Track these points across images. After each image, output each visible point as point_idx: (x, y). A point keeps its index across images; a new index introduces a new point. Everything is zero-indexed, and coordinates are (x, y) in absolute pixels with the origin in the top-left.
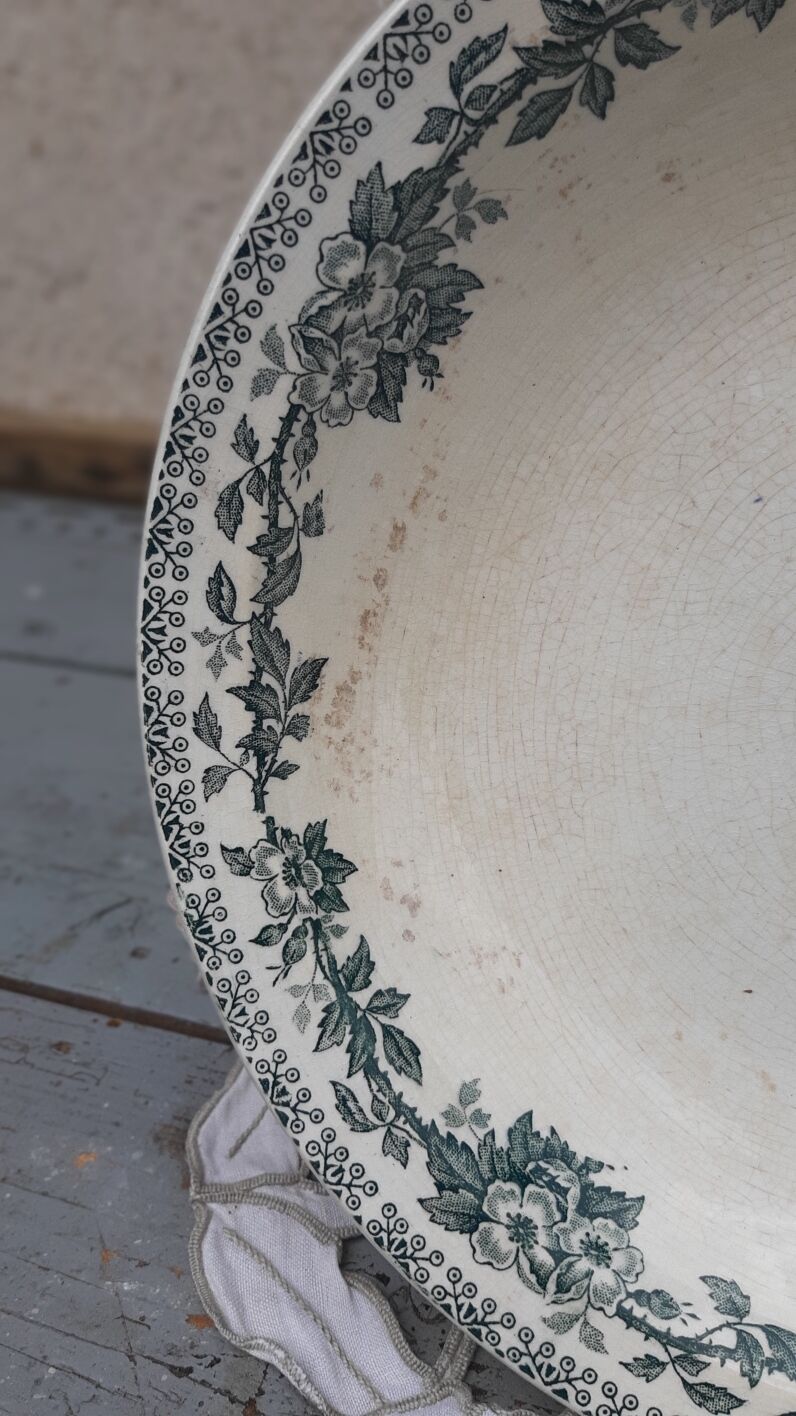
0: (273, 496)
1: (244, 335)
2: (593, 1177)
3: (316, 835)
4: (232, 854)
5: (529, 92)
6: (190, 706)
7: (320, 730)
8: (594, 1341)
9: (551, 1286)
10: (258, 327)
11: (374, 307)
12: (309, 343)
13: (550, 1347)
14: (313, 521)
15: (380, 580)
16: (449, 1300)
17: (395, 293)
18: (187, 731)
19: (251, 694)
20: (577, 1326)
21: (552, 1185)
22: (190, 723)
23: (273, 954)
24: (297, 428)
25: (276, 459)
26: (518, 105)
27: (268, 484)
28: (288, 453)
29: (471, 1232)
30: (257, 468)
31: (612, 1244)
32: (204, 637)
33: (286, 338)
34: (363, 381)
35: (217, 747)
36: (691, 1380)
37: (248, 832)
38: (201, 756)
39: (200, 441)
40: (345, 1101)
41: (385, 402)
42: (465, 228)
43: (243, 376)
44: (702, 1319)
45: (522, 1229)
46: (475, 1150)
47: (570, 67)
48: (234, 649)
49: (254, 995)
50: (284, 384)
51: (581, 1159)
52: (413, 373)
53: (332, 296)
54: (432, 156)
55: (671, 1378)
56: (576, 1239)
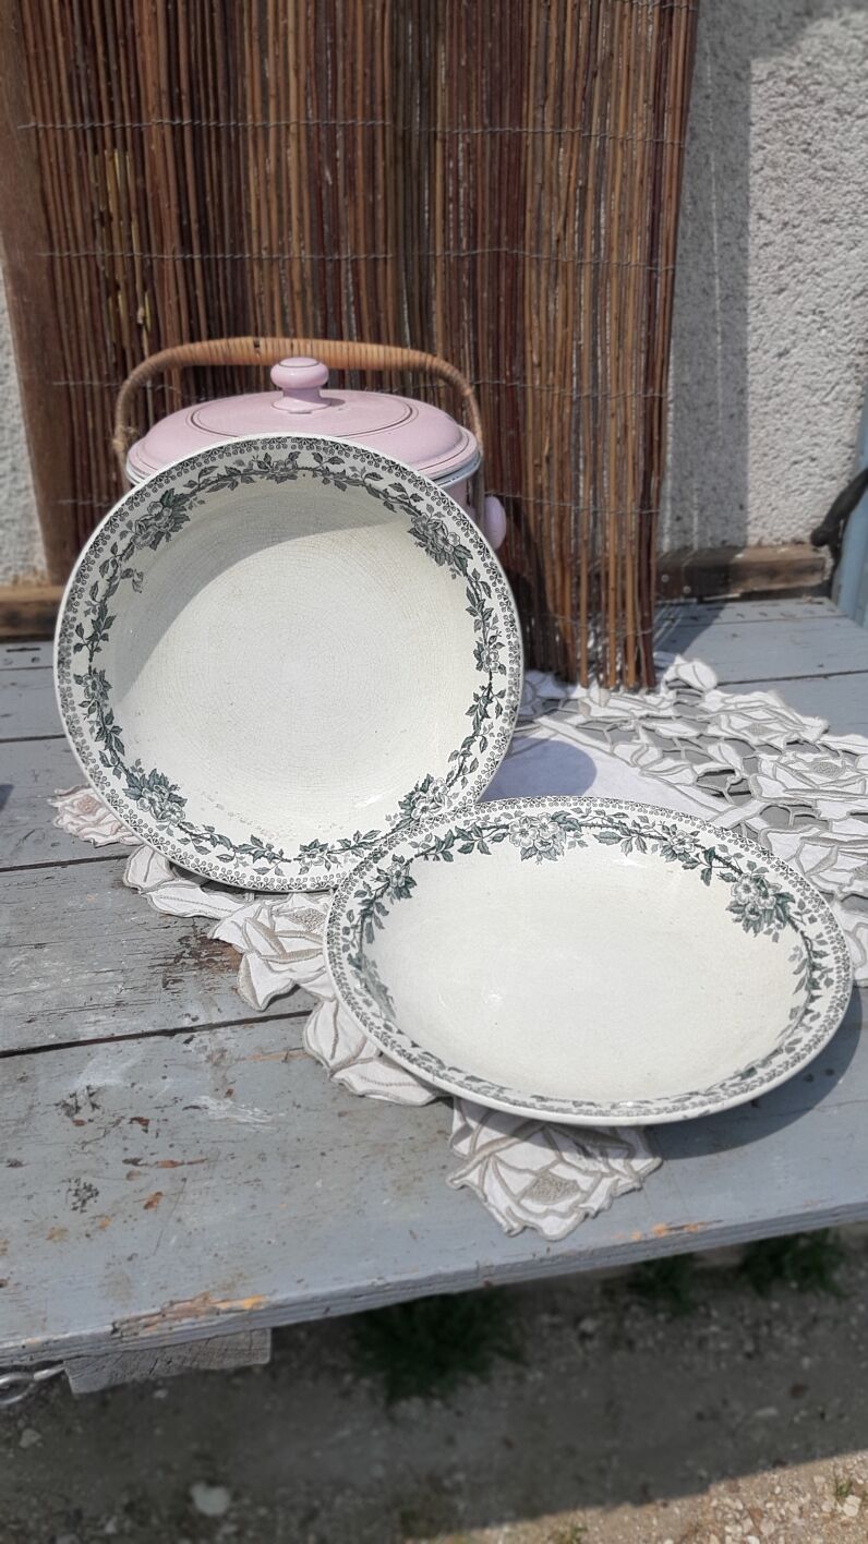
0: (201, 838)
1: (156, 835)
2: (419, 787)
3: (304, 849)
4: (302, 871)
5: (114, 748)
6: (256, 874)
7: (271, 842)
8: (456, 795)
9: (440, 804)
10: (155, 830)
11: (156, 799)
12: (162, 818)
14: (210, 829)
15: (232, 815)
17: (154, 793)
18: (263, 877)
19: (256, 857)
20: (451, 799)
21: (417, 799)
22: (260, 875)
23: (334, 865)
24: (183, 826)
25: (191, 834)
26: (117, 751)
27: (198, 838)
28: (191, 831)
30: (193, 840)
31: (435, 785)
32: (236, 866)
33: (160, 824)
34: (175, 806)
35: (269, 869)
36: (469, 770)
37: (298, 866)
38: (271, 875)
39: (182, 853)
41: (181, 802)
42: (141, 770)
43: (167, 838)
44: (456, 763)
45: (424, 810)
46: (402, 819)
47: (111, 737)
48: (242, 858)
50: (171, 827)
51: (414, 790)
52: (174, 793)
53: (152, 809)
54: (124, 776)
55: (468, 776)
56: (431, 795)
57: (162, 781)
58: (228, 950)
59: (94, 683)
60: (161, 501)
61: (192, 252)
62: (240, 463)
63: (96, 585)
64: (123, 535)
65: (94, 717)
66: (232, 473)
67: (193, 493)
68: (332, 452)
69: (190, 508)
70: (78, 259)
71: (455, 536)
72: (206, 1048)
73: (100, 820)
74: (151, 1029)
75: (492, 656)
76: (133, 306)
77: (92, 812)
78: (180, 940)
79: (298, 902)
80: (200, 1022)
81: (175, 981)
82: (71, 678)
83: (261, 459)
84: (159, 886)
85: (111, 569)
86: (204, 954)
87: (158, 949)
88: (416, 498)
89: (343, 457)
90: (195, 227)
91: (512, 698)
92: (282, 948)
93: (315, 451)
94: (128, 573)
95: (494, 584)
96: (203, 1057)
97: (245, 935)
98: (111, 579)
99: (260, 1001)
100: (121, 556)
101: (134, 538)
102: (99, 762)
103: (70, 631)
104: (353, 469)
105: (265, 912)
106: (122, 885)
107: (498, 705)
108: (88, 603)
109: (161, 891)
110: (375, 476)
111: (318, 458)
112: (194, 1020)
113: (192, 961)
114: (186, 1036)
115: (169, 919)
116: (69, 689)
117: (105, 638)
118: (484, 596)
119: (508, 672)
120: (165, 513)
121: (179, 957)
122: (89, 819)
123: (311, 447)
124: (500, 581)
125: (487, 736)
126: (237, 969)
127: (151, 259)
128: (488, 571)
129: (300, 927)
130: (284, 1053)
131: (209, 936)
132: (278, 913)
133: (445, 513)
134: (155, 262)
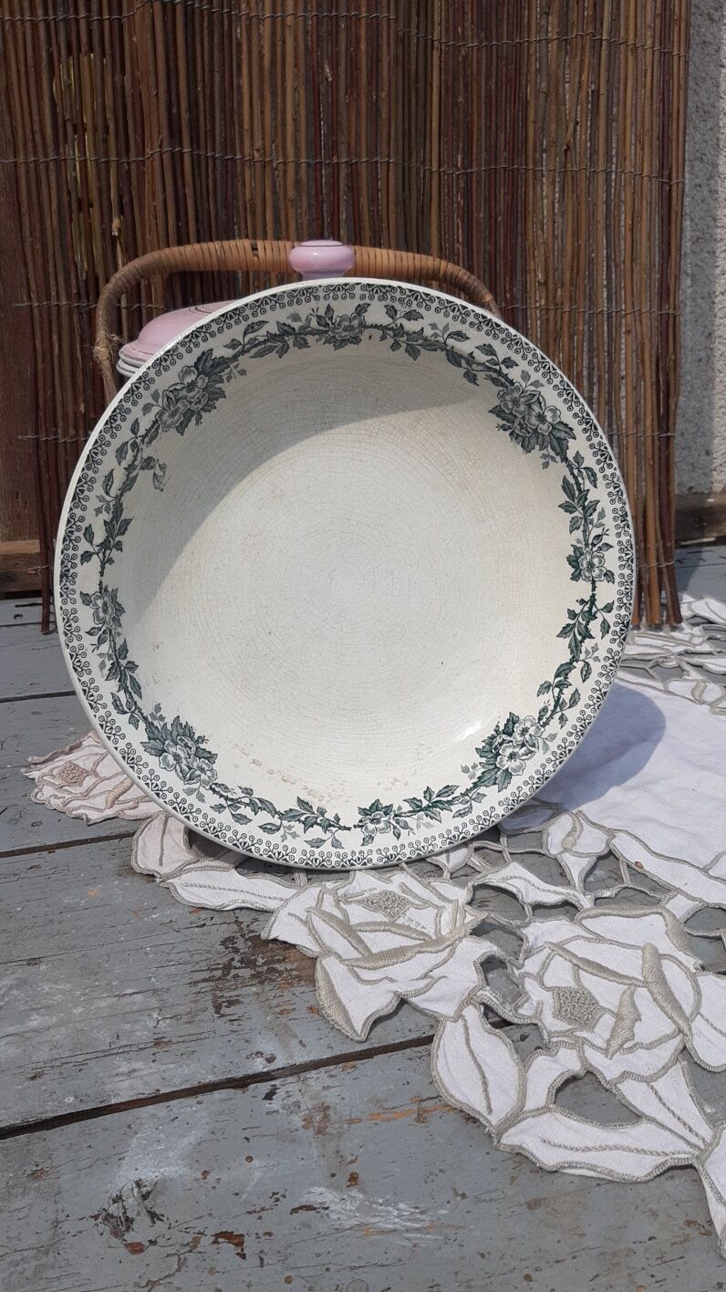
0: (238, 803)
1: (184, 801)
2: (501, 729)
3: (364, 812)
4: (365, 842)
5: (130, 689)
6: (308, 848)
7: (323, 804)
8: (553, 737)
9: (533, 749)
10: (183, 795)
11: (182, 755)
12: (191, 779)
13: (554, 753)
14: (248, 792)
15: (271, 773)
16: (535, 786)
17: (178, 746)
18: (317, 851)
19: (308, 825)
20: (547, 742)
21: (501, 744)
22: (314, 849)
23: (404, 832)
24: (217, 789)
25: (227, 799)
26: (133, 694)
27: (235, 803)
28: (225, 794)
29: (511, 775)
30: (229, 806)
31: (523, 726)
32: (284, 838)
33: (188, 786)
34: (204, 763)
35: (324, 841)
36: (568, 705)
37: (358, 834)
38: (327, 848)
39: (216, 824)
40: (461, 814)
41: (211, 757)
42: (162, 718)
43: (197, 804)
44: (549, 698)
45: (512, 756)
46: (484, 770)
47: (126, 675)
48: (290, 828)
49: (418, 842)
50: (202, 790)
51: (494, 733)
52: (202, 746)
53: (178, 767)
54: (142, 725)
55: (567, 712)
56: (520, 738)
57: (187, 731)
58: (292, 952)
59: (105, 604)
60: (196, 365)
61: (181, 145)
62: (296, 318)
63: (111, 474)
64: (147, 409)
65: (105, 648)
66: (285, 330)
67: (235, 357)
68: (409, 303)
69: (229, 379)
70: (47, 164)
71: (554, 410)
72: (297, 1104)
73: (89, 791)
74: (211, 1078)
75: (596, 561)
76: (106, 220)
77: (77, 781)
78: (223, 943)
79: (364, 883)
80: (279, 1063)
81: (231, 1003)
82: (77, 596)
83: (322, 312)
84: (180, 871)
85: (130, 454)
86: (260, 961)
87: (197, 958)
88: (509, 363)
89: (422, 311)
90: (185, 116)
91: (623, 612)
92: (366, 948)
93: (388, 302)
94: (148, 464)
95: (602, 470)
96: (297, 1120)
97: (313, 932)
98: (130, 468)
99: (358, 1027)
100: (143, 437)
101: (160, 414)
102: (111, 708)
103: (76, 534)
104: (434, 326)
105: (328, 900)
106: (128, 870)
107: (604, 621)
108: (101, 499)
109: (185, 877)
110: (460, 336)
111: (392, 312)
112: (271, 1060)
113: (246, 973)
114: (265, 1087)
115: (203, 914)
116: (75, 611)
117: (119, 546)
118: (587, 485)
119: (617, 579)
120: (200, 383)
121: (227, 968)
122: (77, 790)
123: (383, 298)
124: (610, 466)
125: (590, 661)
126: (312, 980)
127: (129, 164)
128: (595, 454)
129: (380, 917)
130: (415, 1107)
131: (264, 936)
132: (347, 899)
133: (544, 381)
134: (133, 166)
